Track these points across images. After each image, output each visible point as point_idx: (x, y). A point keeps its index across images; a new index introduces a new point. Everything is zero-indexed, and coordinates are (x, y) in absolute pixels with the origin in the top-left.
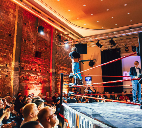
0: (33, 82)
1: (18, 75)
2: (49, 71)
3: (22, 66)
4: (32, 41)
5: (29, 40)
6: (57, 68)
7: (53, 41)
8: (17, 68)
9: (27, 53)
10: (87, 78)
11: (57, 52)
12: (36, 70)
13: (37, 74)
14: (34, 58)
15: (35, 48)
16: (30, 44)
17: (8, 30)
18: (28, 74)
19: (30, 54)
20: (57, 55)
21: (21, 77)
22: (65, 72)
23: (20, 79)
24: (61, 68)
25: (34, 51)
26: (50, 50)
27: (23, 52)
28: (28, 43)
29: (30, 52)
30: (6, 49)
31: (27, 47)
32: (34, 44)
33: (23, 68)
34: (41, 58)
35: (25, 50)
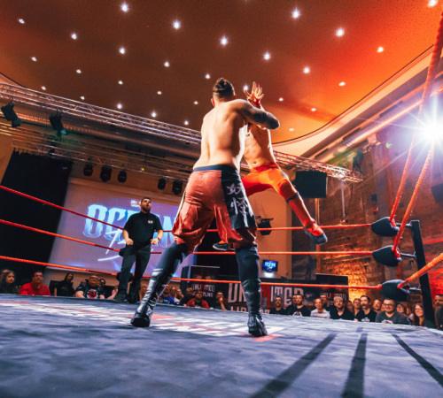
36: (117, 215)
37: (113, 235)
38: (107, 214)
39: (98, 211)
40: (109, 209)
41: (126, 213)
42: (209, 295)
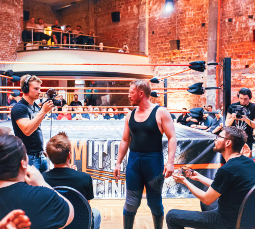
4: (247, 12)
8: (212, 70)
9: (236, 40)
14: (252, 43)
15: (253, 24)
16: (240, 22)
18: (240, 76)
19: (243, 39)
25: (251, 32)
27: (226, 41)
28: (235, 23)
29: (242, 35)
31: (233, 30)
32: (251, 17)
35: (231, 37)
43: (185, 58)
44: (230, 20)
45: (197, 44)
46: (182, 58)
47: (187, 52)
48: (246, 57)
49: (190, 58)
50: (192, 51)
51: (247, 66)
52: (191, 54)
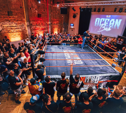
0: (38, 30)
1: (30, 28)
2: (47, 23)
3: (31, 23)
4: (35, 7)
5: (33, 8)
6: (52, 21)
7: (49, 5)
8: (28, 25)
9: (33, 16)
10: (71, 25)
11: (52, 11)
12: (39, 24)
13: (40, 26)
14: (37, 18)
15: (37, 12)
16: (34, 10)
17: (19, 5)
18: (35, 27)
19: (35, 16)
20: (52, 13)
21: (31, 29)
22: (57, 22)
23: (31, 30)
24: (55, 20)
25: (37, 14)
26: (47, 11)
27: (30, 16)
28: (32, 10)
30: (20, 16)
31: (32, 12)
32: (36, 9)
33: (32, 24)
34: (41, 17)
35: (31, 14)
36: (102, 20)
37: (101, 26)
38: (100, 20)
39: (98, 20)
40: (100, 19)
41: (105, 20)
42: (121, 44)
43: (15, 20)
44: (30, 8)
45: (20, 15)
46: (14, 20)
47: (16, 17)
48: (36, 21)
49: (18, 20)
50: (18, 17)
51: (37, 24)
52: (18, 18)
